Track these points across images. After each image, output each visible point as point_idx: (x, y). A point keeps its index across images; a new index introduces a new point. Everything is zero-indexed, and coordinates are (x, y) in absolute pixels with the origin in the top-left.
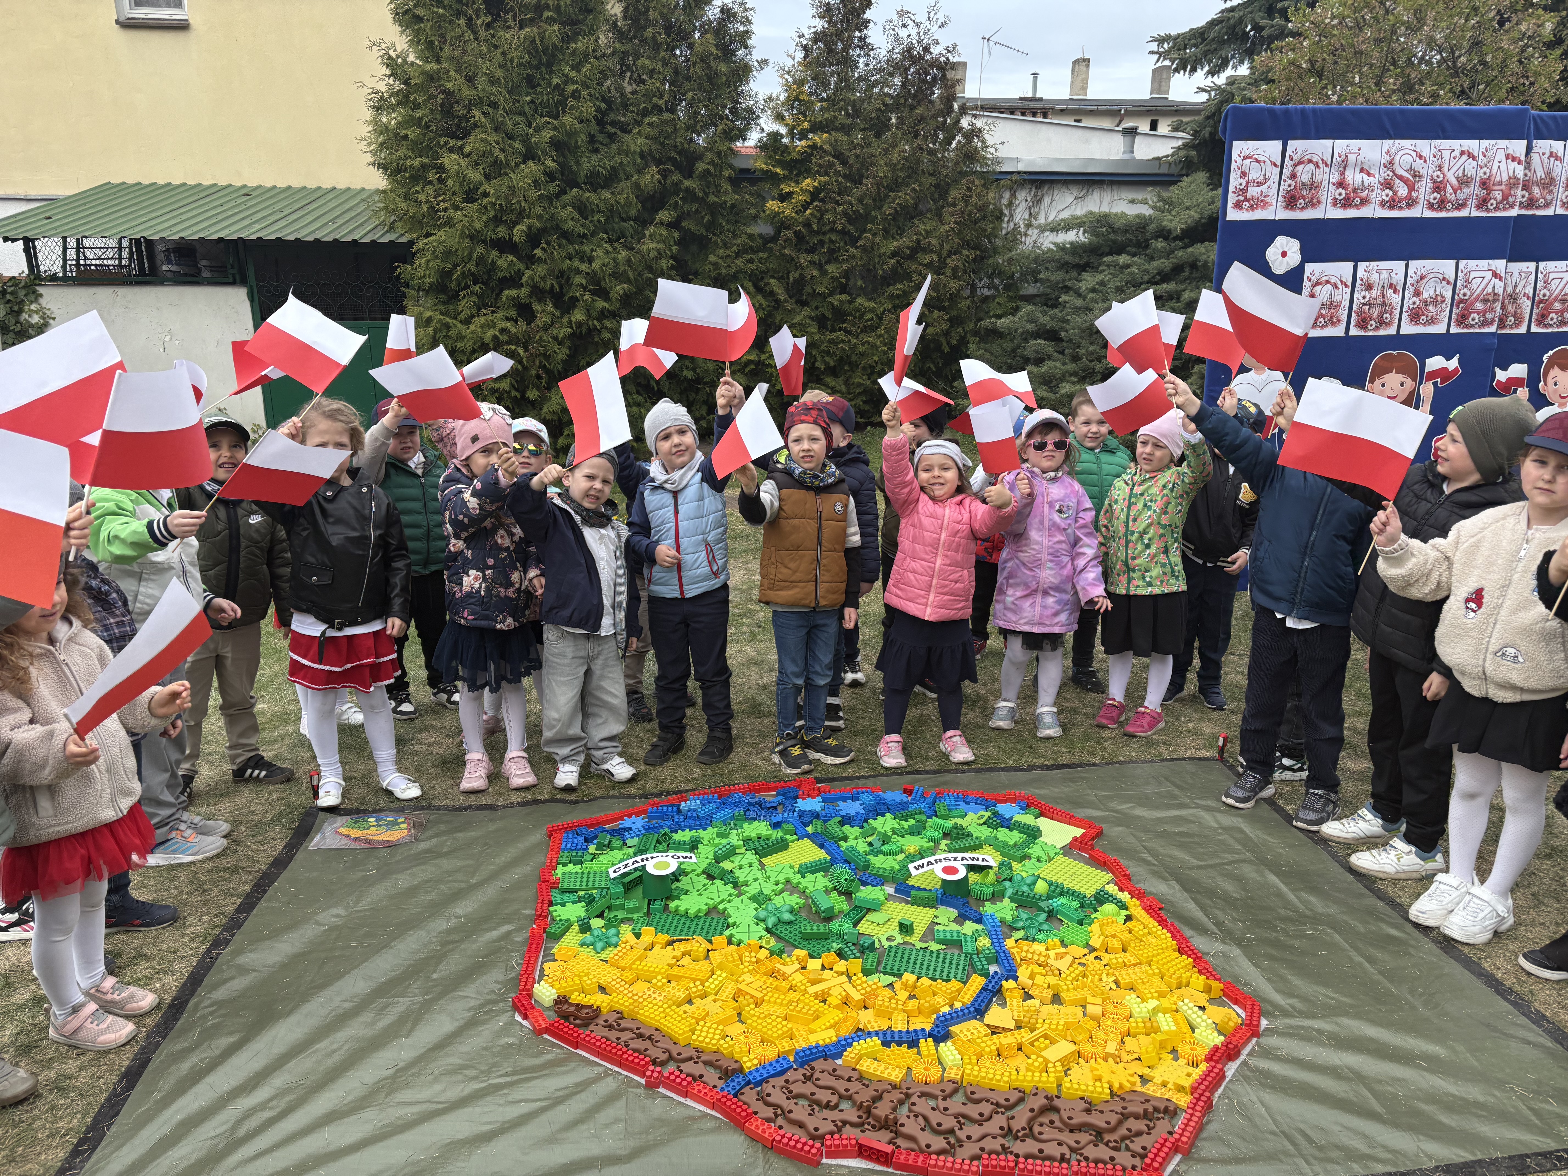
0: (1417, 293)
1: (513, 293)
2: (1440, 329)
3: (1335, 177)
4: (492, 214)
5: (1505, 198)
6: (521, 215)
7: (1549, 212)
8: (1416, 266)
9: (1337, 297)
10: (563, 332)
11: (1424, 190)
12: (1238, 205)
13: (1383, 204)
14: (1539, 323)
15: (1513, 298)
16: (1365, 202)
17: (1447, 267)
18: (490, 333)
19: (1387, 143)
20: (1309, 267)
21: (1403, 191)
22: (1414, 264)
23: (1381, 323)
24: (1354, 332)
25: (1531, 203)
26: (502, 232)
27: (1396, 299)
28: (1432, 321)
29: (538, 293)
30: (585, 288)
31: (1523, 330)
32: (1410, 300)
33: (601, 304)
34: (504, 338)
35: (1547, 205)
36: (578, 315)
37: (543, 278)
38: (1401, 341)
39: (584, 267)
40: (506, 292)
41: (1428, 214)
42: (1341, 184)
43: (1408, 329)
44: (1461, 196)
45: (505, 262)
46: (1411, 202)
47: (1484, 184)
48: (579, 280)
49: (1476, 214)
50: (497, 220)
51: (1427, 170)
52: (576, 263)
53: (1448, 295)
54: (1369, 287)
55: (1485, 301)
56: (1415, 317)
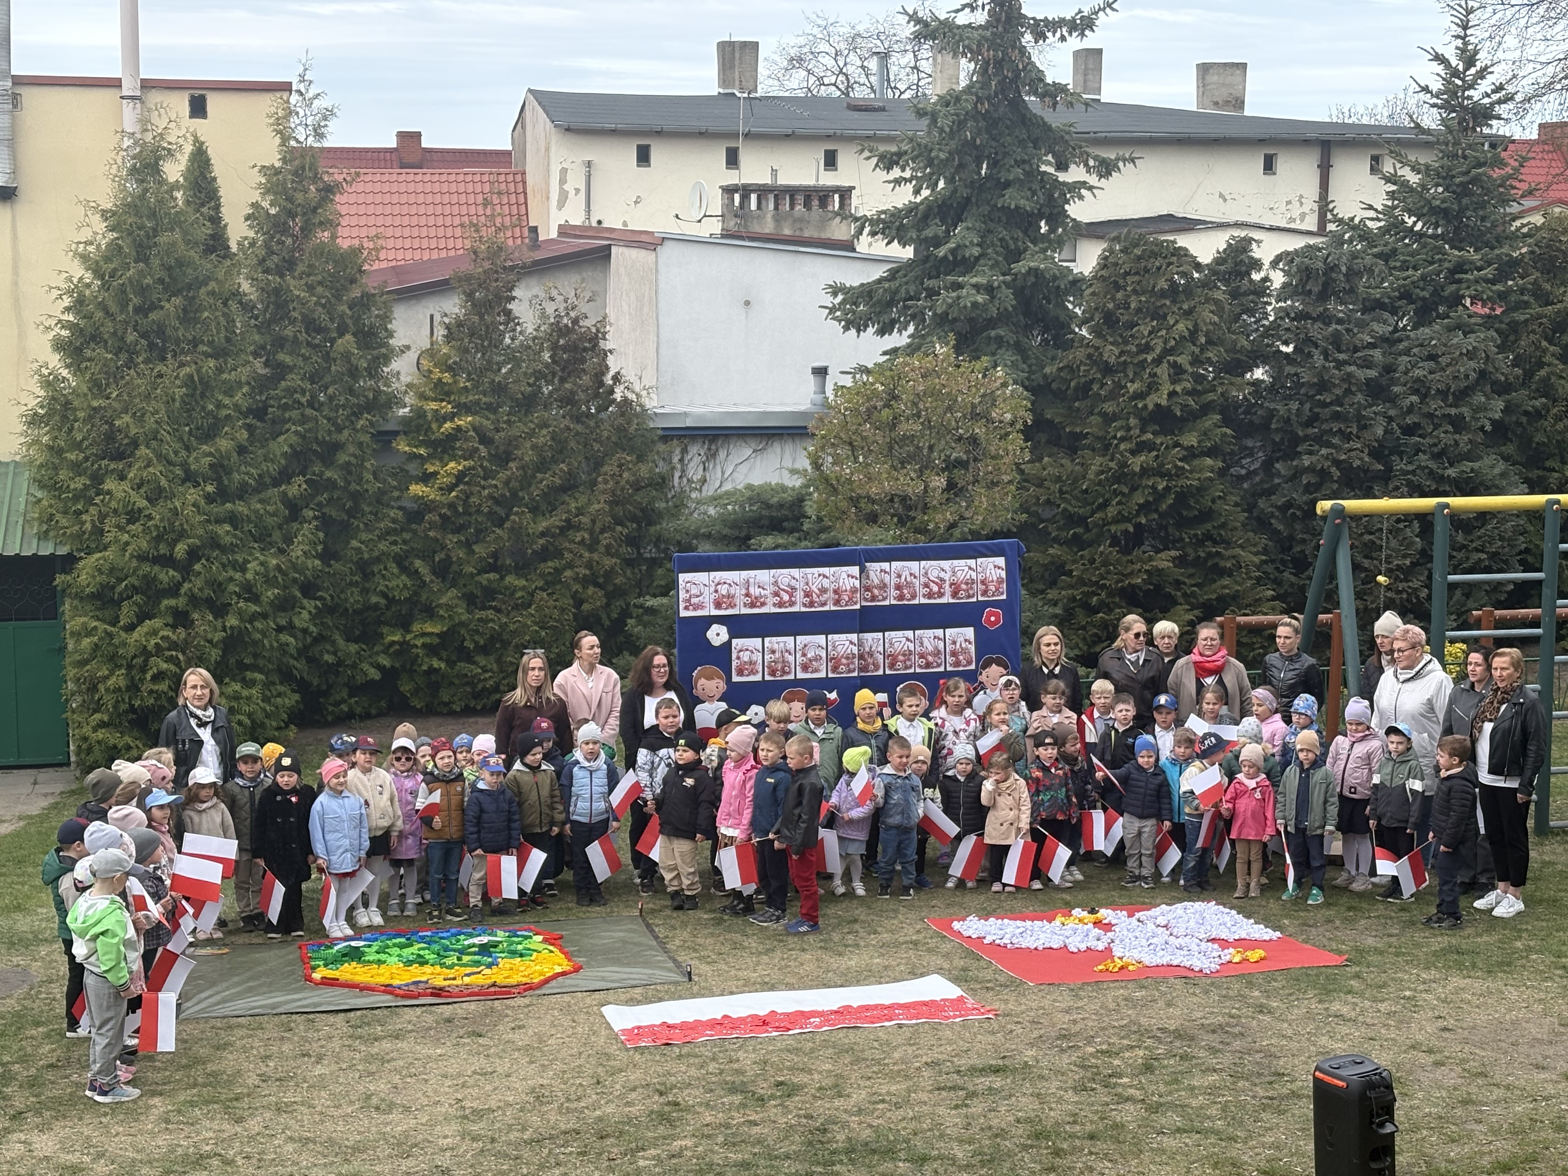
0: (804, 655)
1: (172, 602)
2: (822, 675)
3: (744, 592)
4: (155, 534)
5: (850, 599)
6: (182, 535)
7: (887, 603)
8: (802, 639)
9: (754, 658)
10: (219, 636)
11: (799, 596)
12: (686, 608)
13: (774, 605)
14: (891, 668)
15: (871, 654)
16: (763, 604)
17: (821, 639)
18: (153, 642)
19: (773, 571)
20: (735, 642)
21: (786, 597)
22: (799, 638)
23: (784, 673)
24: (767, 678)
25: (874, 598)
26: (163, 549)
27: (791, 658)
28: (816, 670)
29: (194, 600)
30: (239, 596)
31: (881, 672)
32: (799, 659)
33: (254, 608)
34: (165, 645)
35: (884, 599)
36: (232, 621)
37: (201, 590)
38: (797, 682)
39: (238, 576)
40: (165, 602)
41: (804, 609)
42: (747, 595)
43: (801, 675)
44: (822, 599)
45: (166, 576)
46: (792, 604)
47: (836, 592)
48: (233, 588)
49: (833, 608)
50: (159, 539)
51: (800, 585)
52: (231, 573)
53: (824, 655)
54: (773, 652)
55: (847, 658)
56: (805, 668)
